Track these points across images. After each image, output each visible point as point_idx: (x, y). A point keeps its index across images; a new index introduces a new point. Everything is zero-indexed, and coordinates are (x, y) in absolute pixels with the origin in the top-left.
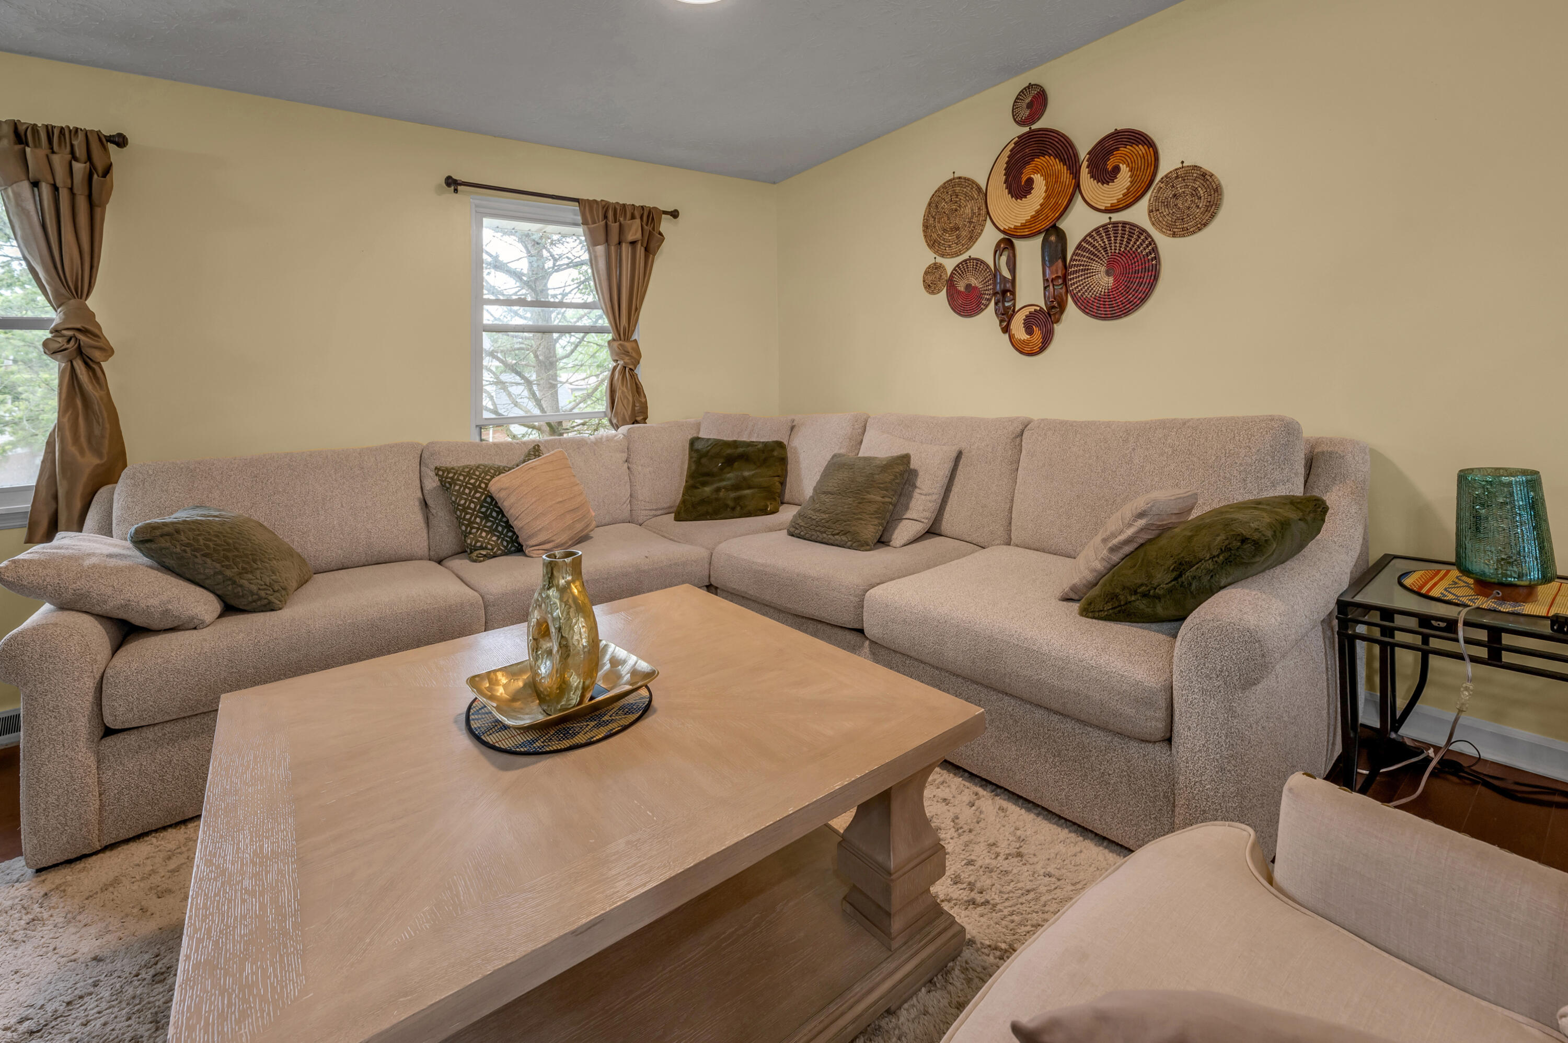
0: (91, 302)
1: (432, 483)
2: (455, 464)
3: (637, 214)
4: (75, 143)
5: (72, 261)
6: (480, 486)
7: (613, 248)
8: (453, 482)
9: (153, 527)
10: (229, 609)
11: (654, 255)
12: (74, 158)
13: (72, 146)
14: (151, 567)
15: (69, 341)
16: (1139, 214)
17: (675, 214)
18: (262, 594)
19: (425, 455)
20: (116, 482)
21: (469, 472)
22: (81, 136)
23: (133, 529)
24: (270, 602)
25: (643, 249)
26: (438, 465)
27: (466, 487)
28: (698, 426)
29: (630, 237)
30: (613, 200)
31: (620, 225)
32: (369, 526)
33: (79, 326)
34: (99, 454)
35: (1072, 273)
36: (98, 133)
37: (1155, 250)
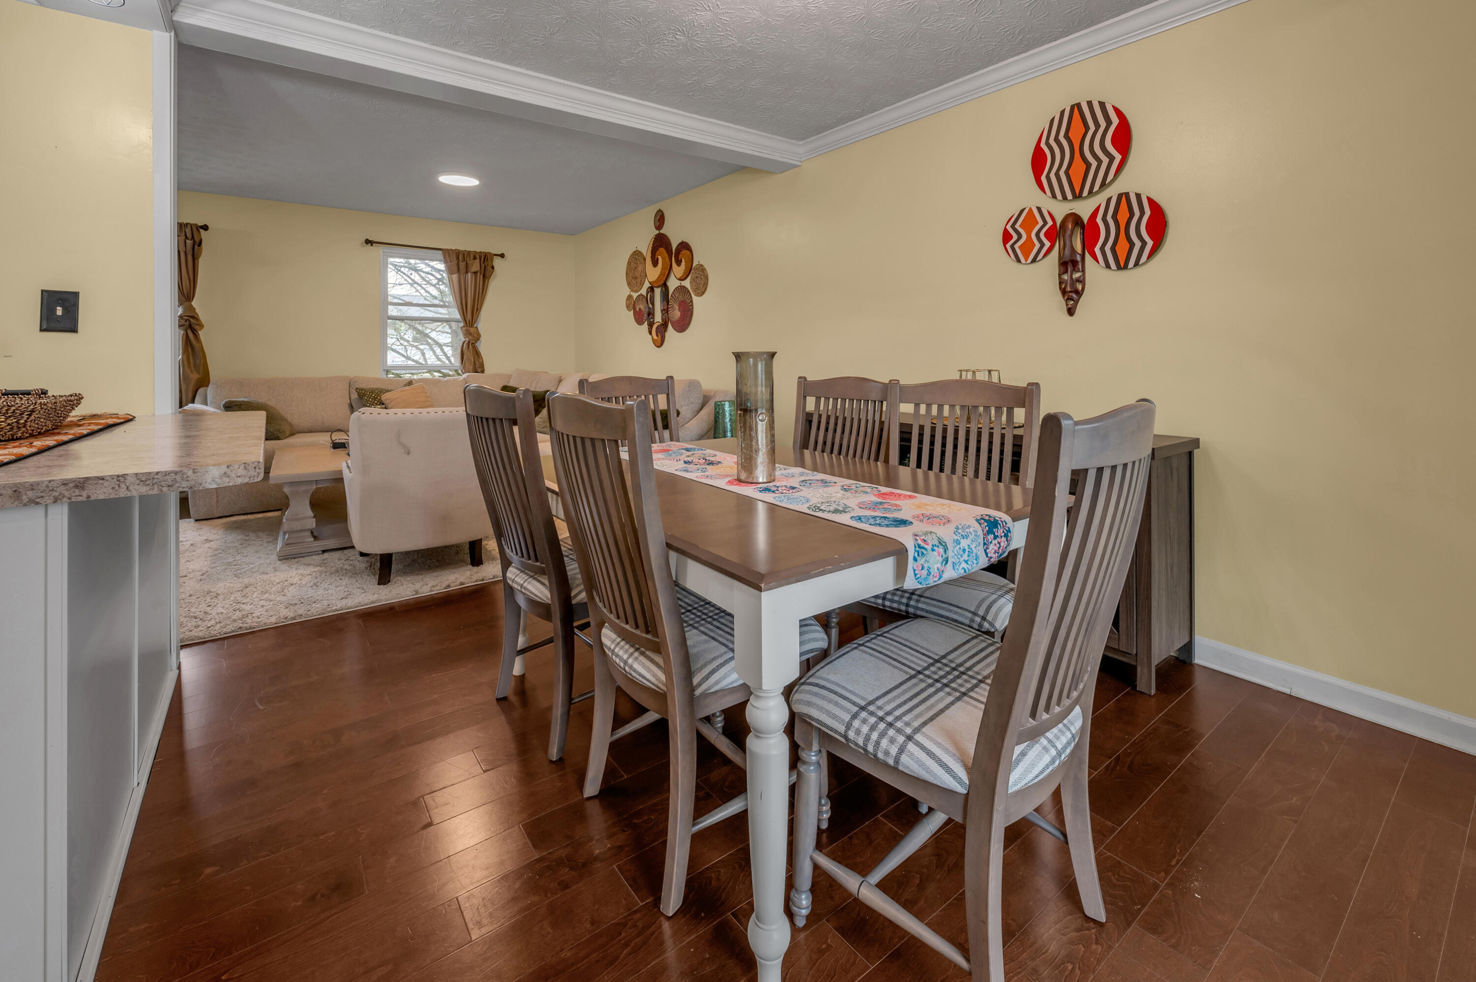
0: (194, 303)
1: (355, 396)
2: (365, 387)
3: (478, 257)
4: (187, 230)
5: (186, 286)
6: (377, 398)
7: (462, 276)
8: (364, 395)
9: (232, 402)
11: (489, 279)
12: (187, 238)
13: (185, 232)
15: (186, 321)
16: (687, 283)
17: (502, 256)
18: (275, 432)
19: (352, 383)
20: (207, 386)
21: (372, 391)
22: (189, 226)
23: (224, 402)
24: (278, 436)
25: (482, 276)
26: (357, 387)
27: (370, 398)
28: (510, 377)
29: (474, 269)
30: (461, 248)
31: (467, 263)
32: (323, 414)
33: (190, 315)
34: (199, 373)
35: (670, 308)
36: (196, 224)
37: (692, 301)
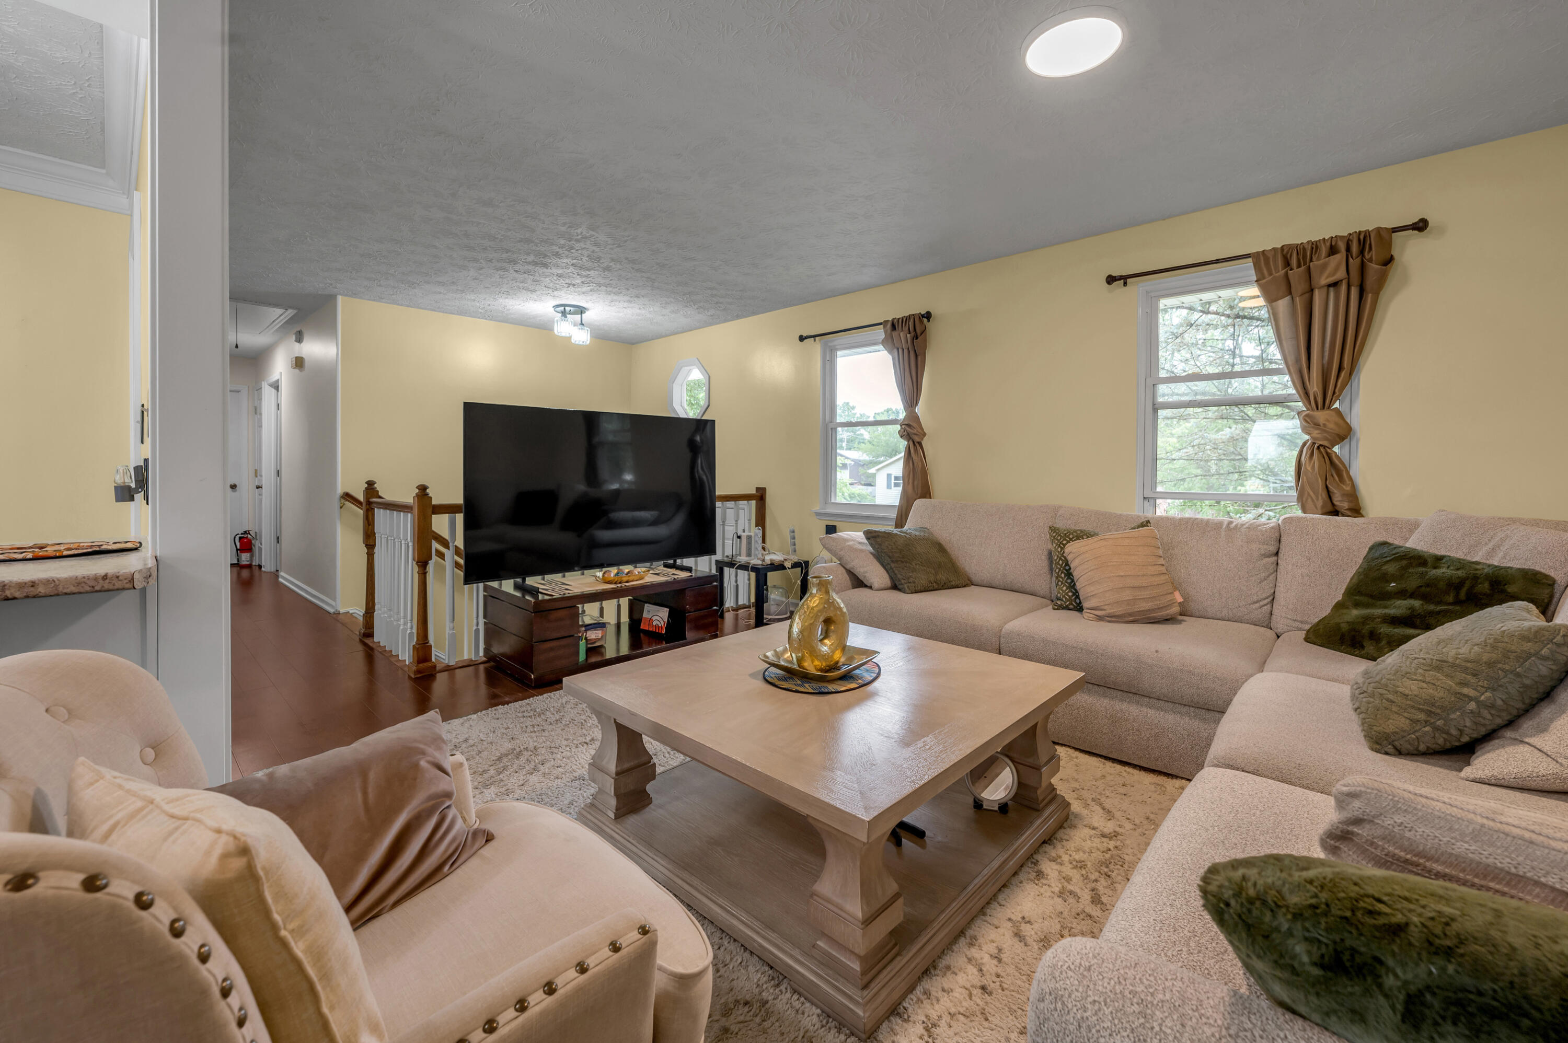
7: (1299, 299)
10: (895, 587)
12: (909, 332)
13: (909, 325)
14: (871, 553)
17: (1421, 226)
22: (912, 318)
25: (1354, 289)
26: (1054, 525)
31: (1312, 268)
32: (1006, 562)
